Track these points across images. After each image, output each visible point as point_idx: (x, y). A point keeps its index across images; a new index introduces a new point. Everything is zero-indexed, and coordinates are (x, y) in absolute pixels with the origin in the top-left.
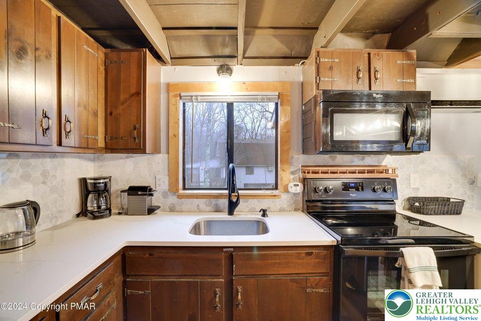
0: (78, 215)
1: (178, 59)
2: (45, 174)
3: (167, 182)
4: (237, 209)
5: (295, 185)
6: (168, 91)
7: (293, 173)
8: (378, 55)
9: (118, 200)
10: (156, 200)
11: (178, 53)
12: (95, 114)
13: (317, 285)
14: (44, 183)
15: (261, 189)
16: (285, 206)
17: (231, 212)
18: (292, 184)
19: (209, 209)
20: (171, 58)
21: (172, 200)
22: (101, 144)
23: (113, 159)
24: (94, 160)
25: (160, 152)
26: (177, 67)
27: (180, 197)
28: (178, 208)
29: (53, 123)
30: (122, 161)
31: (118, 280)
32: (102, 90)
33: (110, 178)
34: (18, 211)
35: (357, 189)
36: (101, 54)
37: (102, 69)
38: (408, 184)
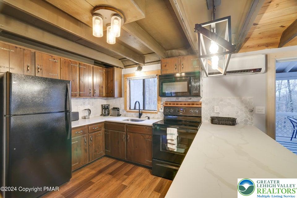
0: (101, 115)
1: (126, 67)
2: (93, 103)
3: (124, 107)
4: (142, 116)
5: (161, 109)
6: (124, 77)
7: (162, 104)
8: (183, 58)
9: (111, 112)
10: (121, 112)
11: (126, 65)
12: (102, 87)
13: (148, 138)
14: (93, 105)
15: (151, 110)
16: (159, 117)
17: (140, 117)
18: (160, 109)
19: (135, 116)
20: (124, 66)
21: (125, 112)
22: (104, 95)
23: (110, 99)
24: (106, 100)
25: (122, 97)
26: (127, 69)
27: (127, 112)
28: (127, 115)
29: (92, 91)
30: (112, 100)
31: (103, 129)
32: (104, 80)
33: (109, 105)
34: (87, 111)
35: (183, 111)
36: (104, 70)
37: (105, 74)
38: (214, 110)
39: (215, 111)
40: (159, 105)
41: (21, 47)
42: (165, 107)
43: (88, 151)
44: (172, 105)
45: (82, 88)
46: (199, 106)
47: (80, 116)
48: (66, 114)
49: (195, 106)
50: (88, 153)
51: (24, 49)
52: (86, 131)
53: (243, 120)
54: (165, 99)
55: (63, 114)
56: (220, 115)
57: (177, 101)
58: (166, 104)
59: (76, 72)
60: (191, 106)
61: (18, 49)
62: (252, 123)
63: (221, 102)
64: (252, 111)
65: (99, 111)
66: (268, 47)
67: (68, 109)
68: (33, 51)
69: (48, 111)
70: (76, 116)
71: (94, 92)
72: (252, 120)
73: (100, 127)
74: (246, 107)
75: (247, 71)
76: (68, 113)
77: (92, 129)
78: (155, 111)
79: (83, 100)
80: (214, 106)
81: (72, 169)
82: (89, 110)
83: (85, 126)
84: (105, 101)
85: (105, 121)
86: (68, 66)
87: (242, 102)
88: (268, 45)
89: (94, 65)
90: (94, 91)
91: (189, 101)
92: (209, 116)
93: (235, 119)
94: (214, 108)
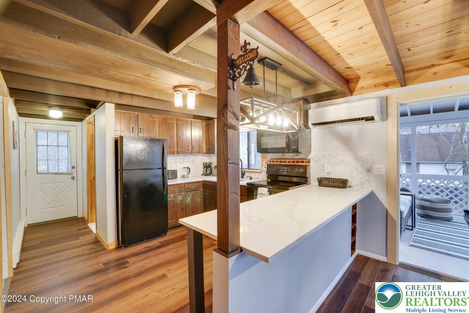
0: (203, 175)
2: (193, 161)
4: (244, 176)
7: (266, 162)
12: (202, 143)
14: (193, 163)
17: (242, 177)
18: (264, 167)
22: (205, 151)
29: (190, 148)
31: (201, 189)
32: (205, 134)
33: (211, 163)
34: (186, 169)
35: (288, 171)
36: (204, 123)
37: (205, 128)
38: (324, 170)
39: (326, 171)
40: (263, 162)
41: (128, 112)
42: (268, 166)
43: (184, 210)
44: (275, 163)
45: (180, 145)
46: (307, 164)
47: (179, 175)
48: (163, 171)
49: (300, 164)
50: (185, 212)
51: (130, 114)
52: (183, 189)
53: (358, 183)
54: (270, 156)
55: (160, 171)
56: (332, 176)
57: (283, 157)
58: (270, 162)
59: (173, 128)
60: (296, 164)
61: (126, 114)
62: (370, 186)
63: (332, 160)
64: (369, 171)
65: (201, 169)
66: (388, 86)
67: (164, 167)
68: (137, 113)
69: (148, 168)
70: (174, 174)
71: (192, 149)
72: (369, 183)
73: (198, 187)
74: (363, 166)
75: (359, 120)
76: (165, 170)
77: (188, 188)
78: (259, 171)
79: (182, 157)
80: (324, 165)
81: (169, 225)
82: (188, 168)
83: (181, 184)
84: (208, 158)
85: (204, 181)
86: (166, 123)
87: (357, 158)
88: (386, 85)
89: (194, 119)
90: (192, 147)
91: (296, 157)
92: (319, 176)
93: (347, 180)
94: (324, 167)
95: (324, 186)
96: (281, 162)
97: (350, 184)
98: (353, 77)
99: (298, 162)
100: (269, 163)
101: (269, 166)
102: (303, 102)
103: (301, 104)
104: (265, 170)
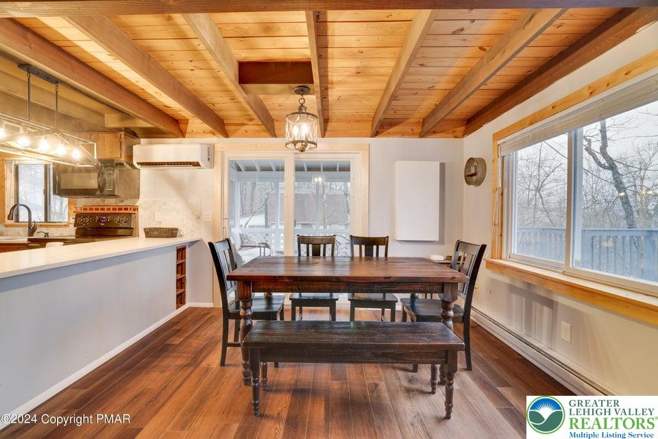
35: (106, 220)
38: (154, 218)
39: (157, 220)
40: (70, 211)
44: (88, 211)
46: (133, 211)
49: (123, 211)
54: (82, 202)
56: (163, 226)
58: (81, 209)
60: (117, 211)
63: (164, 207)
64: (198, 218)
74: (193, 213)
78: (63, 224)
80: (154, 213)
87: (188, 206)
92: (148, 226)
93: (177, 230)
94: (154, 216)
95: (151, 237)
96: (98, 209)
97: (181, 233)
98: (180, 118)
99: (121, 209)
100: (79, 211)
101: (78, 216)
102: (125, 135)
103: (123, 136)
104: (73, 221)
